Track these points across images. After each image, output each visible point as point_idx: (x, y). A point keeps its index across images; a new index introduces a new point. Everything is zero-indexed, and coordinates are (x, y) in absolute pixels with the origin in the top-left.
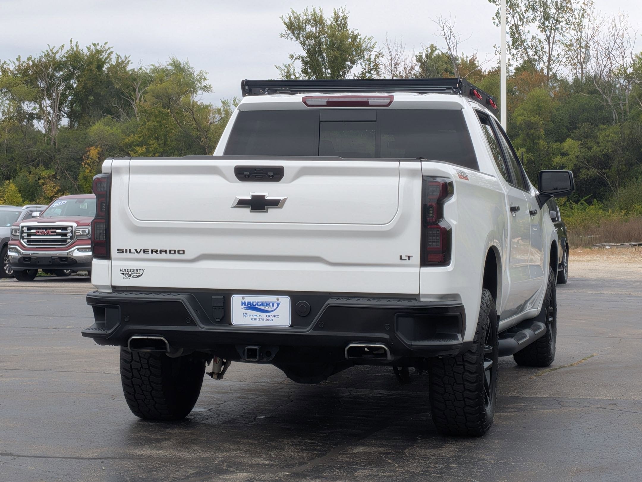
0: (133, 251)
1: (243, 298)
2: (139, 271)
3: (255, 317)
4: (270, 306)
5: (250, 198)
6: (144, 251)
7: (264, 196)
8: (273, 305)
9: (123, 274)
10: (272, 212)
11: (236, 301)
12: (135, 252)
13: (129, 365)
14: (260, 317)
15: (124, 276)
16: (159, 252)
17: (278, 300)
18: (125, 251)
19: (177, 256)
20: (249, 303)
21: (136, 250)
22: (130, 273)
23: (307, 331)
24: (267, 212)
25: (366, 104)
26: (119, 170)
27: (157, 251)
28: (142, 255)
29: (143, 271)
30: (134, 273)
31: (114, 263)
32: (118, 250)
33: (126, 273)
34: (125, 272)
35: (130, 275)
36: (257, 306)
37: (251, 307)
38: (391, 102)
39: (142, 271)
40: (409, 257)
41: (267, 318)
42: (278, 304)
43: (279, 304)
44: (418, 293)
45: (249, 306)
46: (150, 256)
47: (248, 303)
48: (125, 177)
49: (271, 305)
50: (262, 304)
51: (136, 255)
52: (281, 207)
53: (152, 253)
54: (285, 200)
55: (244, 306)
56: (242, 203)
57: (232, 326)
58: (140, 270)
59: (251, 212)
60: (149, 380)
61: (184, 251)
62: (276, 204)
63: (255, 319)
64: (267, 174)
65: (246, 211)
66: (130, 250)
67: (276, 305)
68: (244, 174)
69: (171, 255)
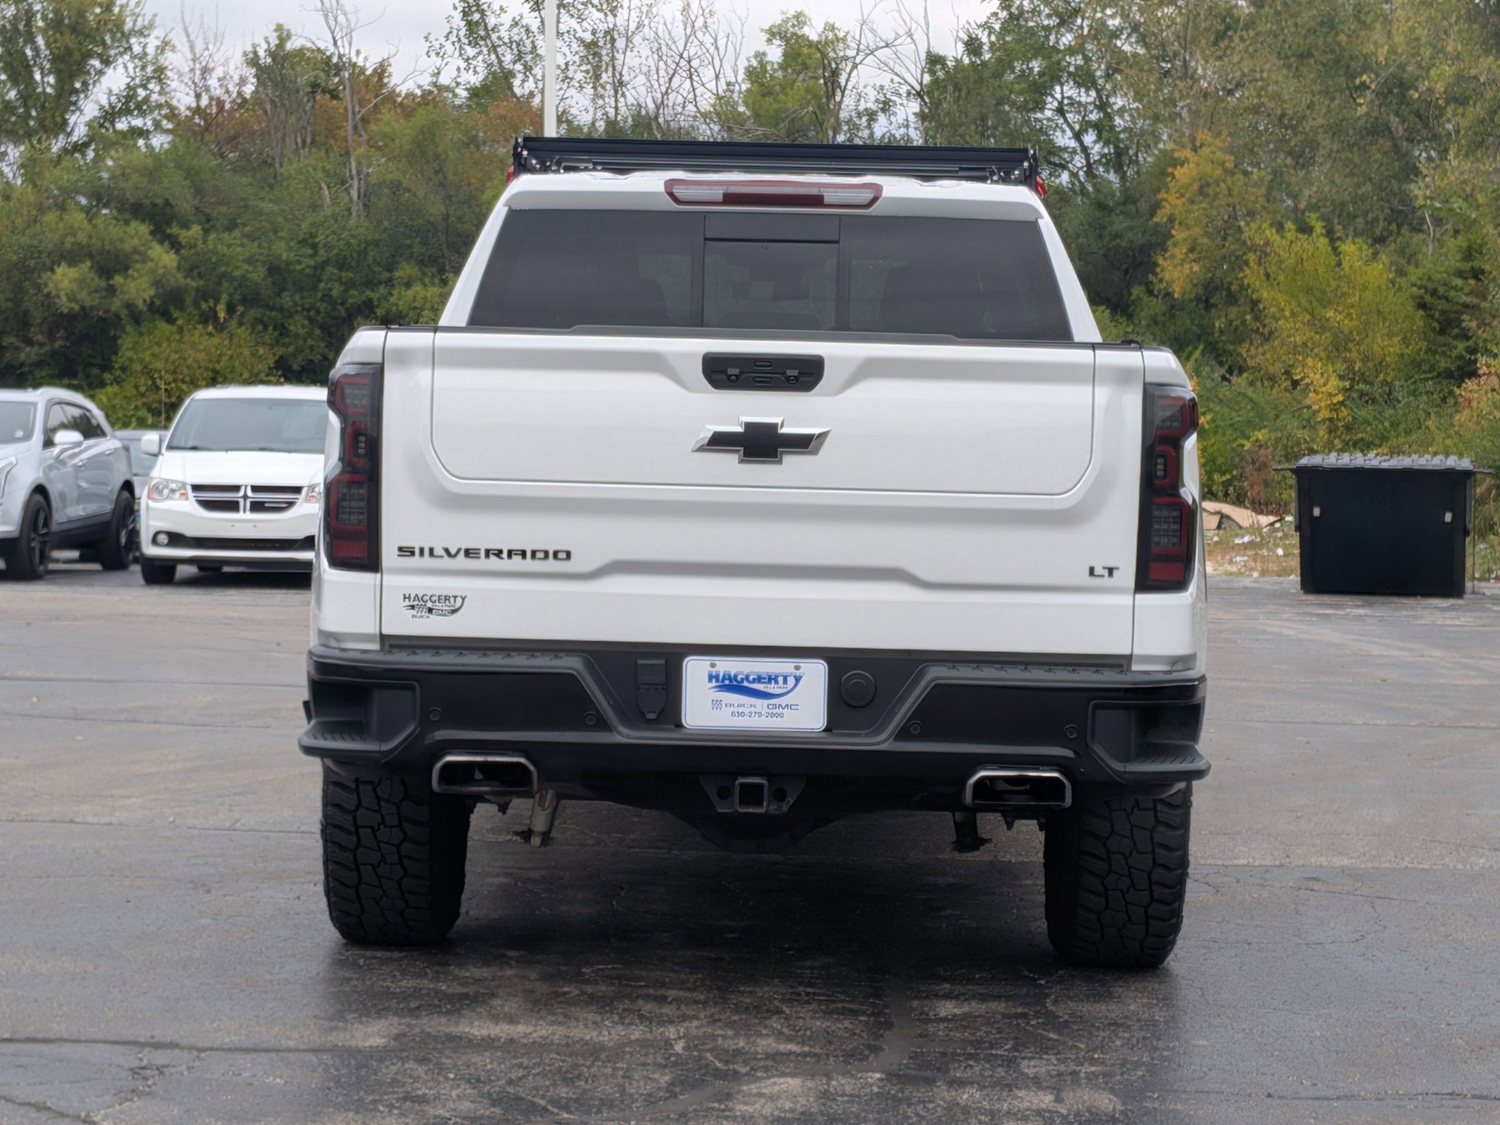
0: (439, 551)
1: (713, 665)
2: (452, 599)
3: (741, 710)
4: (777, 682)
5: (740, 429)
6: (468, 553)
7: (774, 427)
8: (785, 681)
9: (413, 607)
10: (792, 463)
11: (695, 671)
12: (443, 553)
13: (350, 818)
14: (753, 709)
15: (414, 612)
16: (505, 555)
17: (797, 668)
18: (417, 551)
19: (551, 565)
20: (727, 677)
21: (447, 551)
22: (429, 604)
23: (882, 741)
24: (780, 462)
25: (817, 201)
26: (404, 357)
27: (501, 552)
28: (461, 562)
29: (463, 599)
30: (439, 606)
31: (389, 579)
32: (400, 549)
33: (418, 604)
34: (415, 603)
35: (430, 610)
36: (746, 684)
37: (732, 685)
38: (875, 199)
39: (459, 600)
40: (1111, 571)
41: (770, 711)
42: (798, 679)
43: (801, 677)
44: (1129, 652)
45: (727, 682)
46: (482, 563)
47: (724, 677)
48: (423, 375)
49: (781, 679)
50: (759, 679)
51: (447, 563)
52: (815, 452)
53: (487, 556)
54: (823, 436)
55: (714, 684)
56: (720, 442)
57: (683, 731)
58: (455, 597)
59: (741, 462)
60: (399, 852)
61: (568, 554)
62: (803, 444)
63: (741, 714)
64: (783, 373)
65: (728, 462)
66: (431, 551)
67: (791, 681)
68: (725, 372)
69: (536, 562)
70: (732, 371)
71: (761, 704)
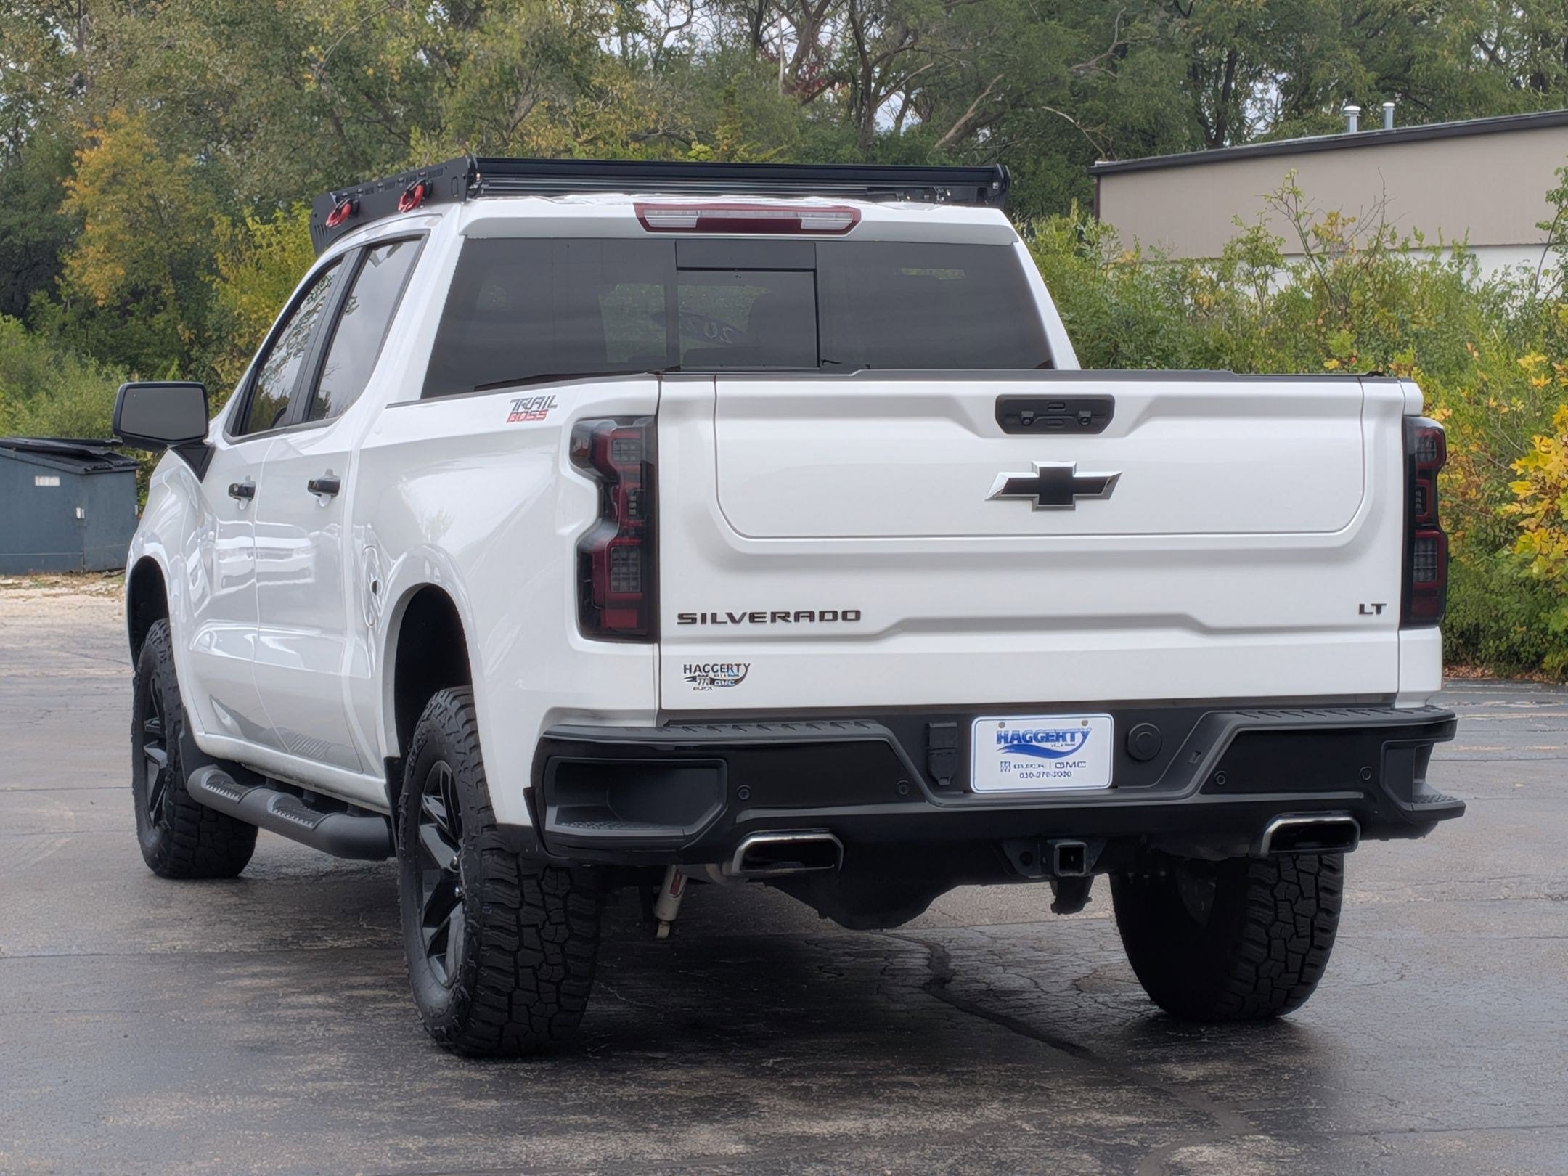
0: (722, 617)
1: (1002, 725)
2: (735, 668)
3: (1029, 770)
4: (1064, 740)
5: (1035, 475)
6: (753, 618)
7: (1067, 472)
8: (1073, 738)
9: (694, 679)
10: (1085, 508)
11: (984, 732)
12: (726, 619)
14: (1041, 769)
15: (695, 684)
16: (792, 618)
17: (1085, 723)
18: (699, 617)
19: (840, 627)
20: (1016, 737)
21: (730, 616)
22: (711, 675)
23: (1188, 794)
24: (1073, 509)
25: (792, 226)
26: (682, 409)
27: (788, 614)
28: (746, 628)
29: (747, 667)
30: (721, 676)
31: (667, 650)
32: (681, 616)
33: (700, 675)
34: (697, 673)
35: (712, 681)
36: (1034, 743)
37: (1021, 745)
38: (854, 224)
39: (742, 669)
40: (1379, 608)
41: (1057, 770)
42: (1085, 735)
43: (1088, 733)
44: (1395, 691)
45: (1016, 742)
46: (768, 628)
47: (1013, 735)
48: (704, 427)
49: (1068, 736)
50: (1047, 738)
51: (731, 629)
52: (1107, 497)
53: (773, 620)
54: (1115, 478)
55: (1003, 744)
56: (1015, 489)
57: (973, 796)
58: (738, 666)
59: (1036, 509)
61: (858, 613)
62: (1098, 488)
63: (1030, 775)
64: (1076, 415)
65: (1022, 509)
66: (714, 616)
67: (1079, 737)
68: (1019, 415)
69: (824, 623)
70: (1026, 414)
71: (1046, 762)
